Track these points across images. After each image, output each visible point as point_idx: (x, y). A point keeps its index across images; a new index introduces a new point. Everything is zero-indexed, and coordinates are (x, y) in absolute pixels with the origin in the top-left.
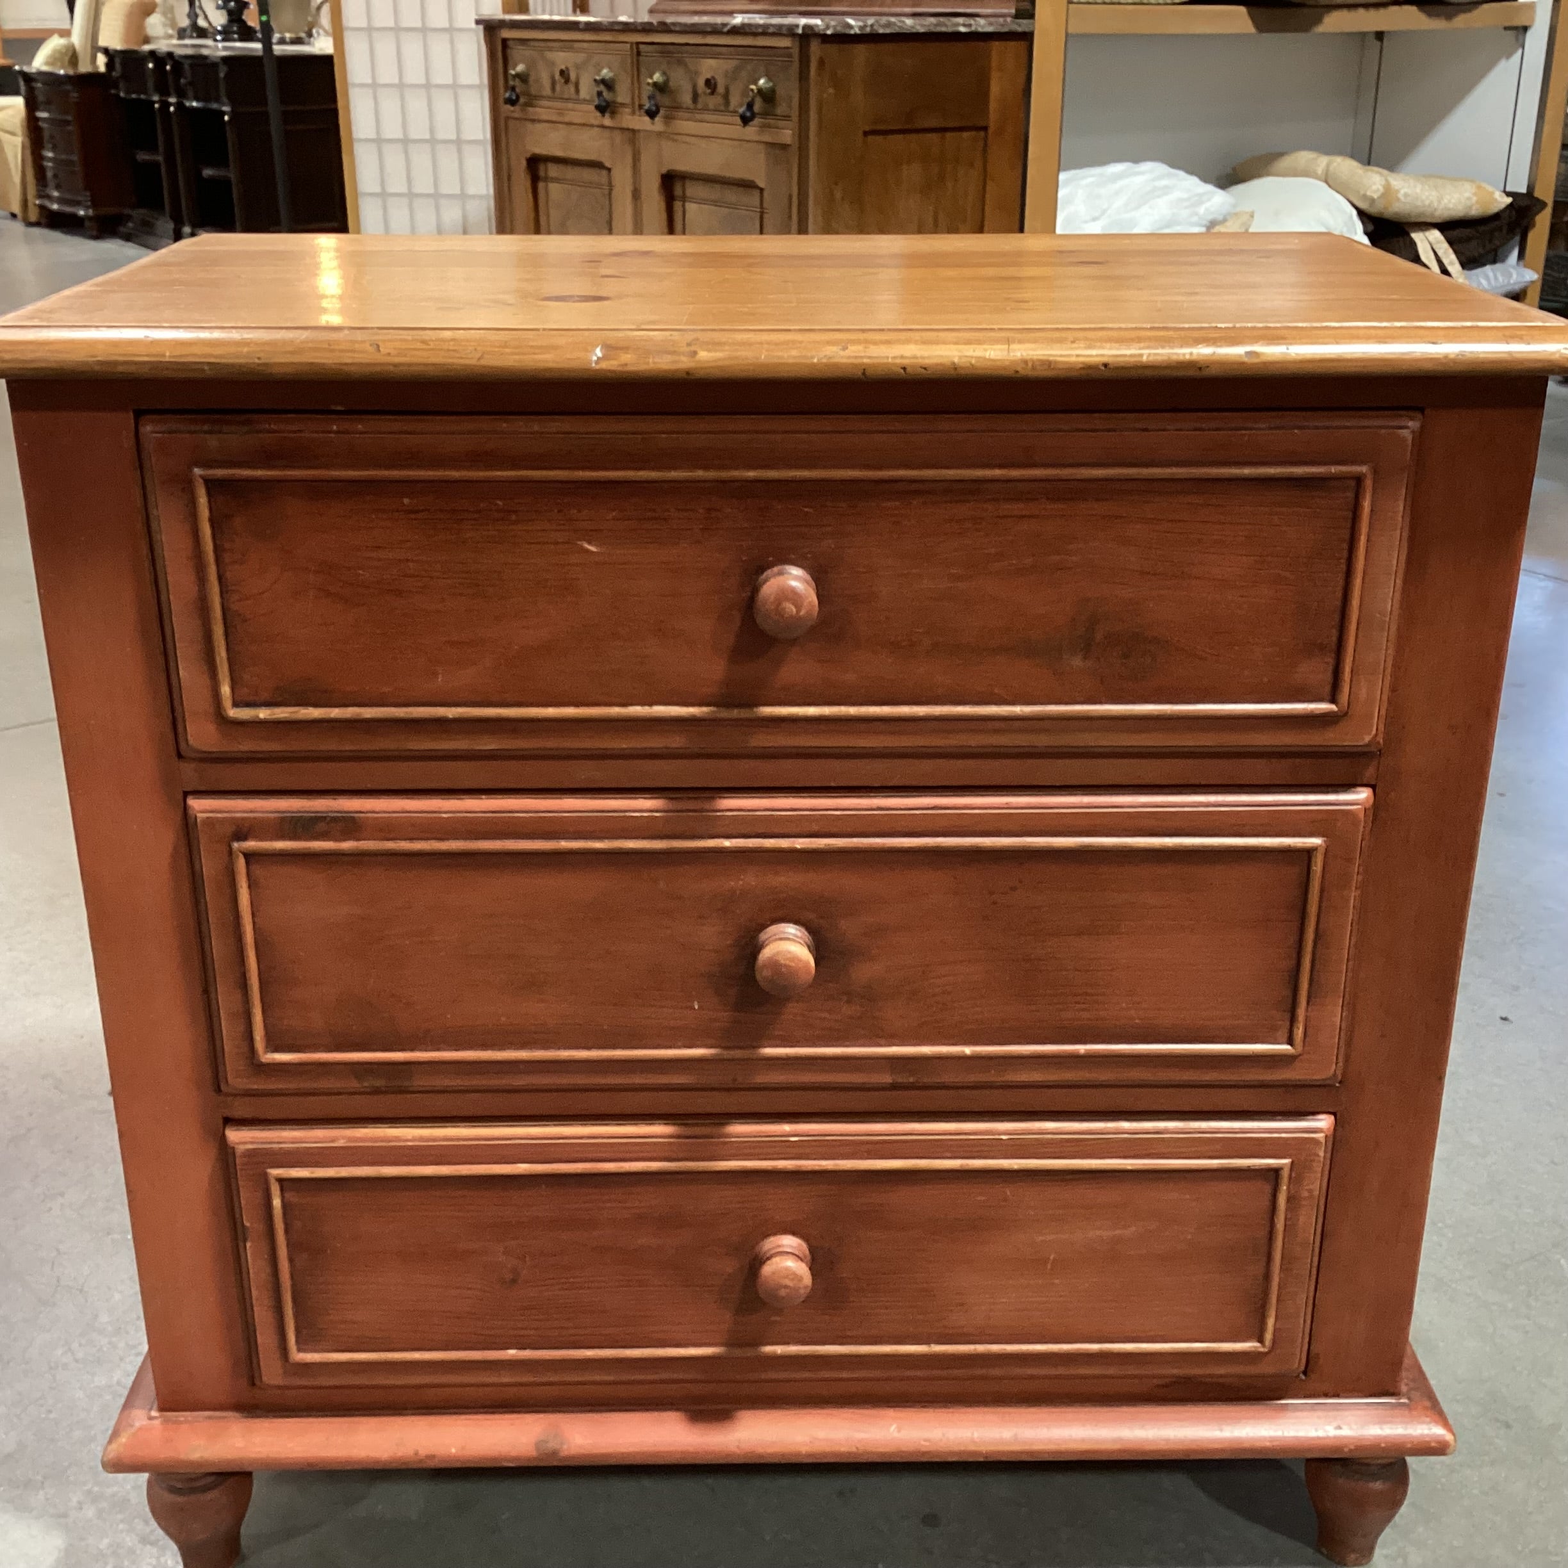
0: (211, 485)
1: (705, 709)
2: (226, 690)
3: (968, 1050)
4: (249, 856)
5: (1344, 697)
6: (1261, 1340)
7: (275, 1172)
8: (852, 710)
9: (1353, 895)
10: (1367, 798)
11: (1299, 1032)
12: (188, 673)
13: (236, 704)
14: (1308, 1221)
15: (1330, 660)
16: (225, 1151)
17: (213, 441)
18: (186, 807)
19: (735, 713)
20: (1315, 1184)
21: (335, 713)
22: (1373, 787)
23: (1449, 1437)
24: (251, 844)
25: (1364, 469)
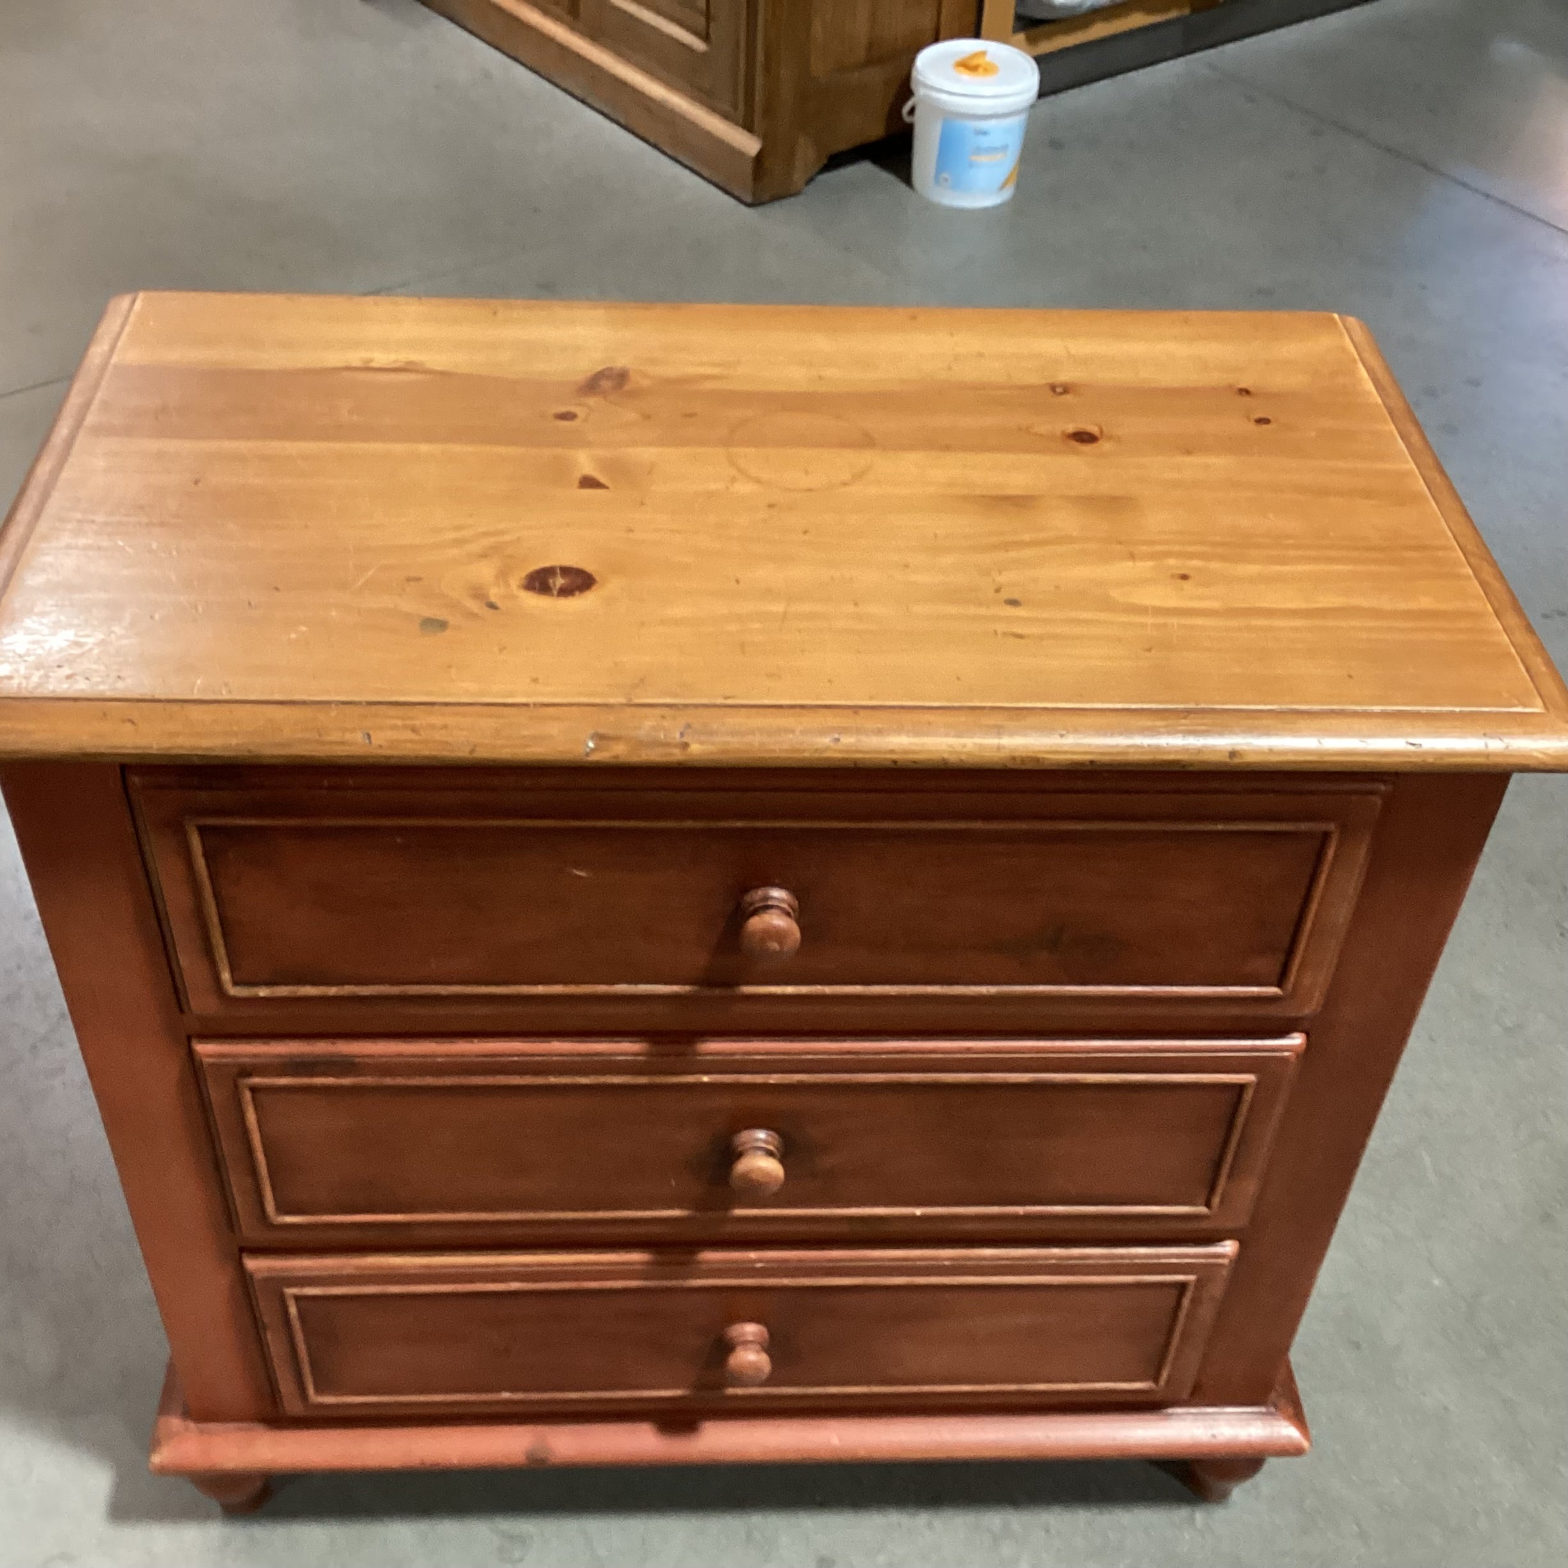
0: (203, 831)
1: (687, 988)
2: (226, 976)
3: (918, 1211)
4: (254, 1090)
5: (1289, 985)
6: (1156, 1380)
7: (290, 1291)
8: (828, 990)
9: (1279, 1110)
10: (1300, 1045)
11: (1216, 1200)
12: (188, 960)
13: (236, 983)
14: (1206, 1312)
15: (1281, 957)
16: (244, 1278)
17: (203, 796)
18: (191, 1053)
19: (717, 992)
20: (1217, 1289)
21: (333, 991)
22: (1308, 1034)
23: (1305, 1444)
24: (256, 1080)
25: (1332, 827)
